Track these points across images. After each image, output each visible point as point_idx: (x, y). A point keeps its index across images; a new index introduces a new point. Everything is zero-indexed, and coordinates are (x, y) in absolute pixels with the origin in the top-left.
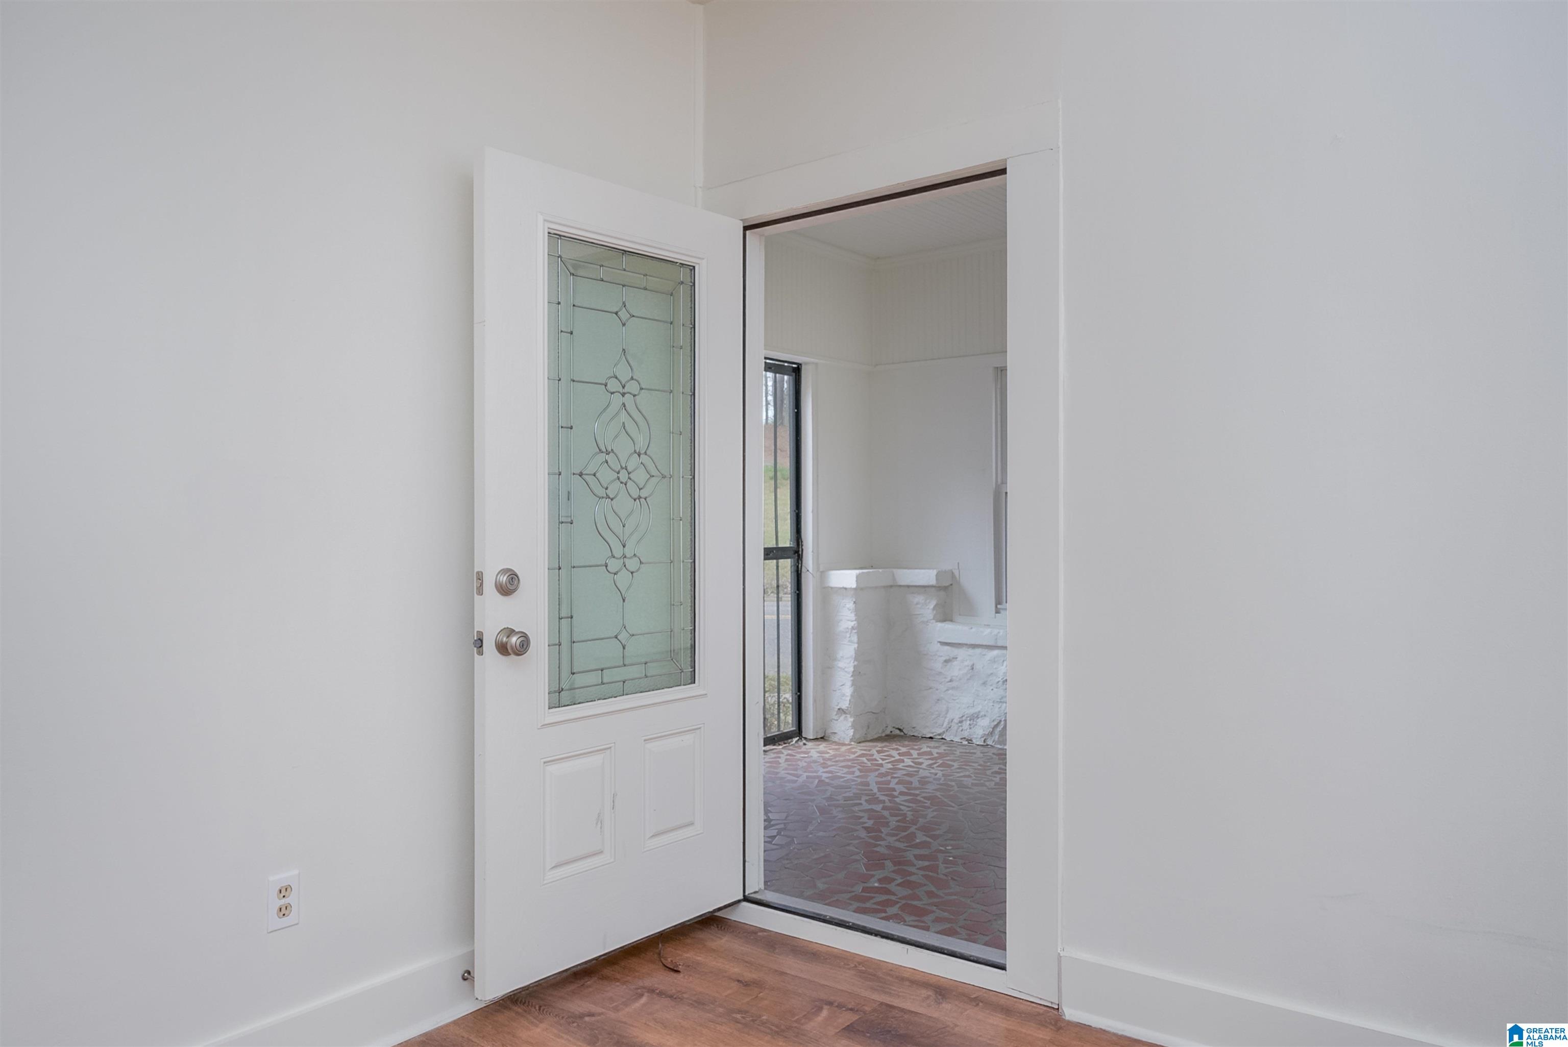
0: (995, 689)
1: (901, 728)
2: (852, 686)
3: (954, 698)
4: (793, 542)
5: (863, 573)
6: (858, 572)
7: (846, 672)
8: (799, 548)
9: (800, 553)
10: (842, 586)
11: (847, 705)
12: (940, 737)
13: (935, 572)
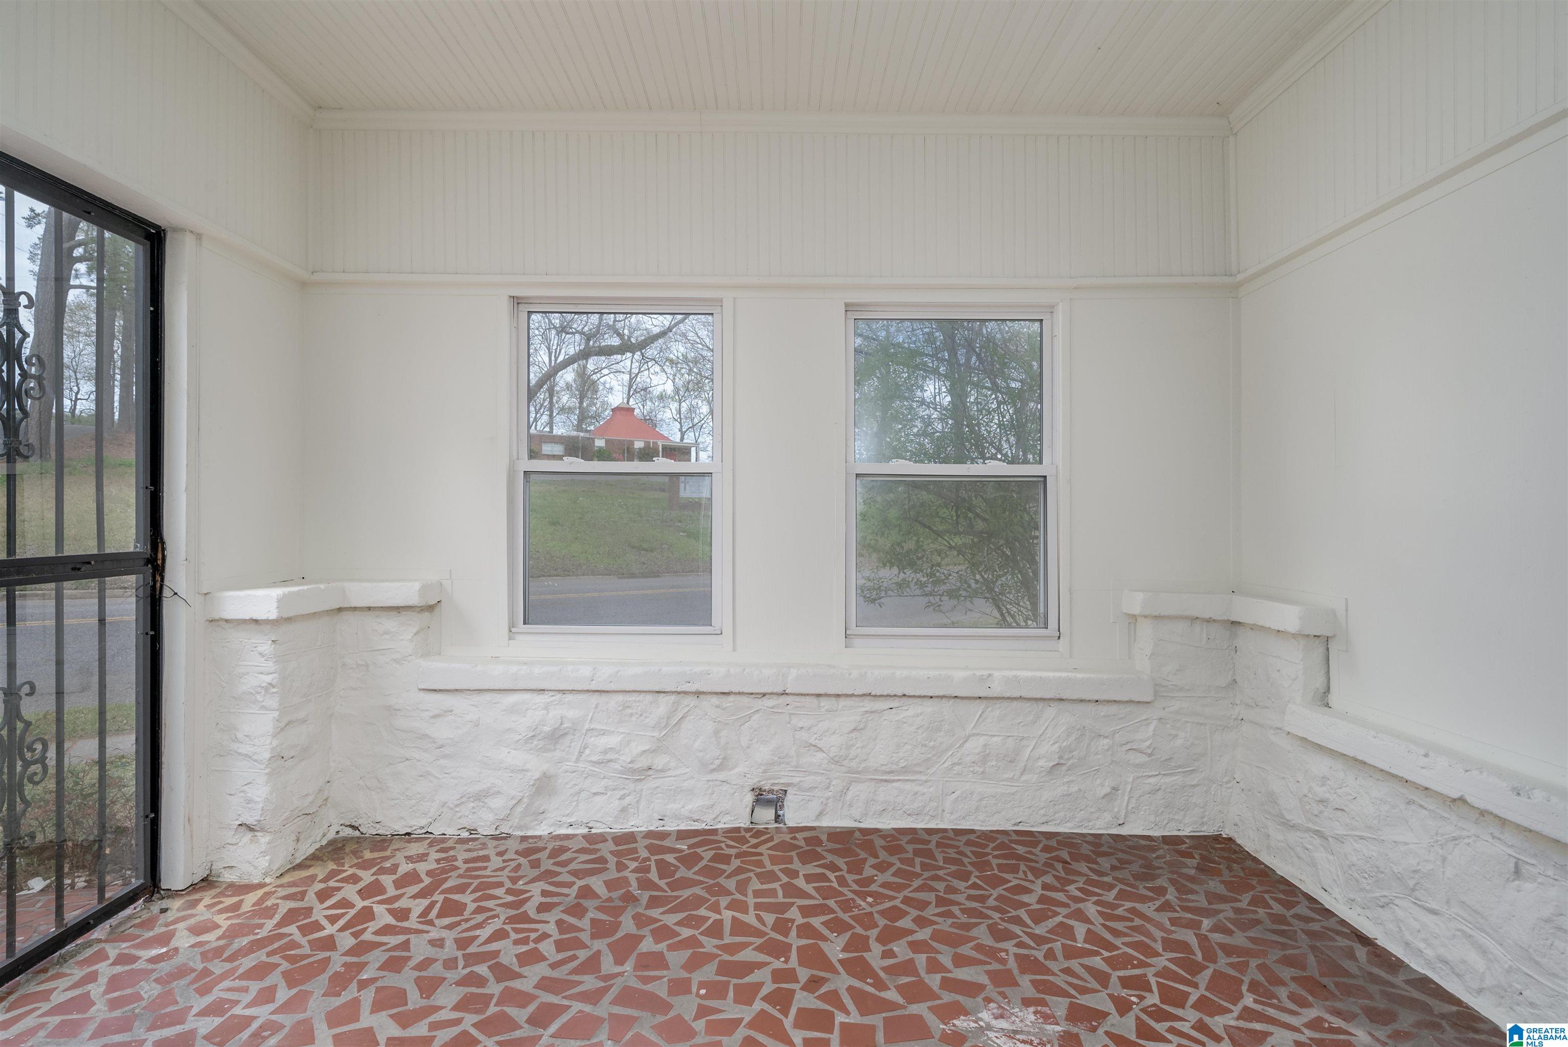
0: (513, 751)
1: (356, 824)
2: (267, 783)
3: (447, 771)
4: (145, 544)
5: (290, 593)
6: (278, 592)
7: (256, 761)
8: (156, 554)
9: (159, 562)
10: (248, 618)
11: (258, 818)
12: (424, 831)
13: (417, 586)
